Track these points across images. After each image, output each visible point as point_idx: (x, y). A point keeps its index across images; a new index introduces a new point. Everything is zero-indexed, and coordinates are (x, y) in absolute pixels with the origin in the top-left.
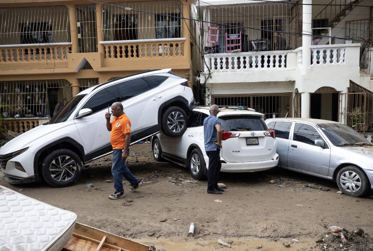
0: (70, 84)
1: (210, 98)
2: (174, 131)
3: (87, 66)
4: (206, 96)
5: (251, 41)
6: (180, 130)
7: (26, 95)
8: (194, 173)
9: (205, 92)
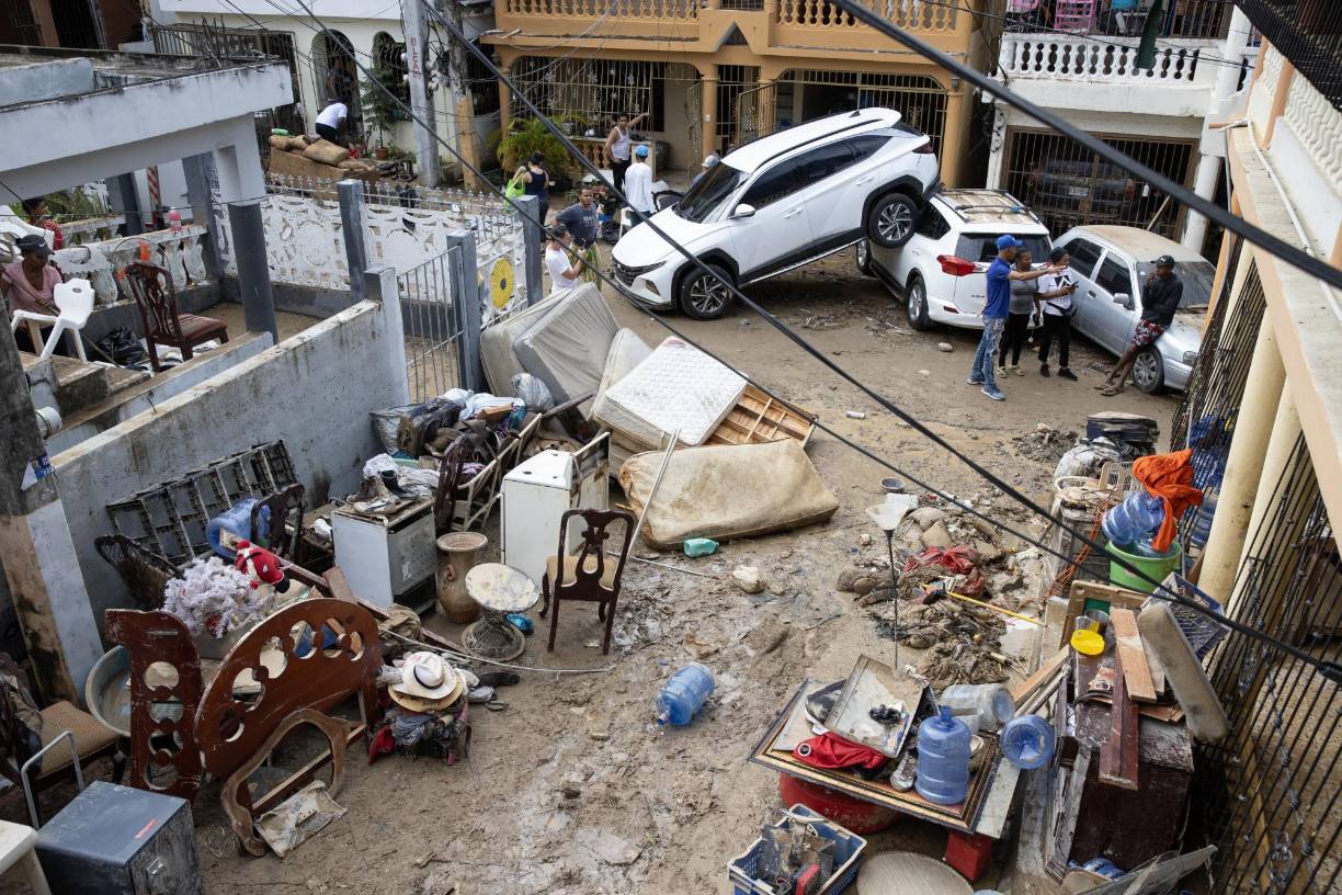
0: (699, 75)
1: (1003, 133)
2: (890, 238)
3: (736, 38)
4: (995, 128)
5: (1118, 11)
6: (900, 236)
7: (610, 90)
8: (912, 316)
9: (992, 119)
